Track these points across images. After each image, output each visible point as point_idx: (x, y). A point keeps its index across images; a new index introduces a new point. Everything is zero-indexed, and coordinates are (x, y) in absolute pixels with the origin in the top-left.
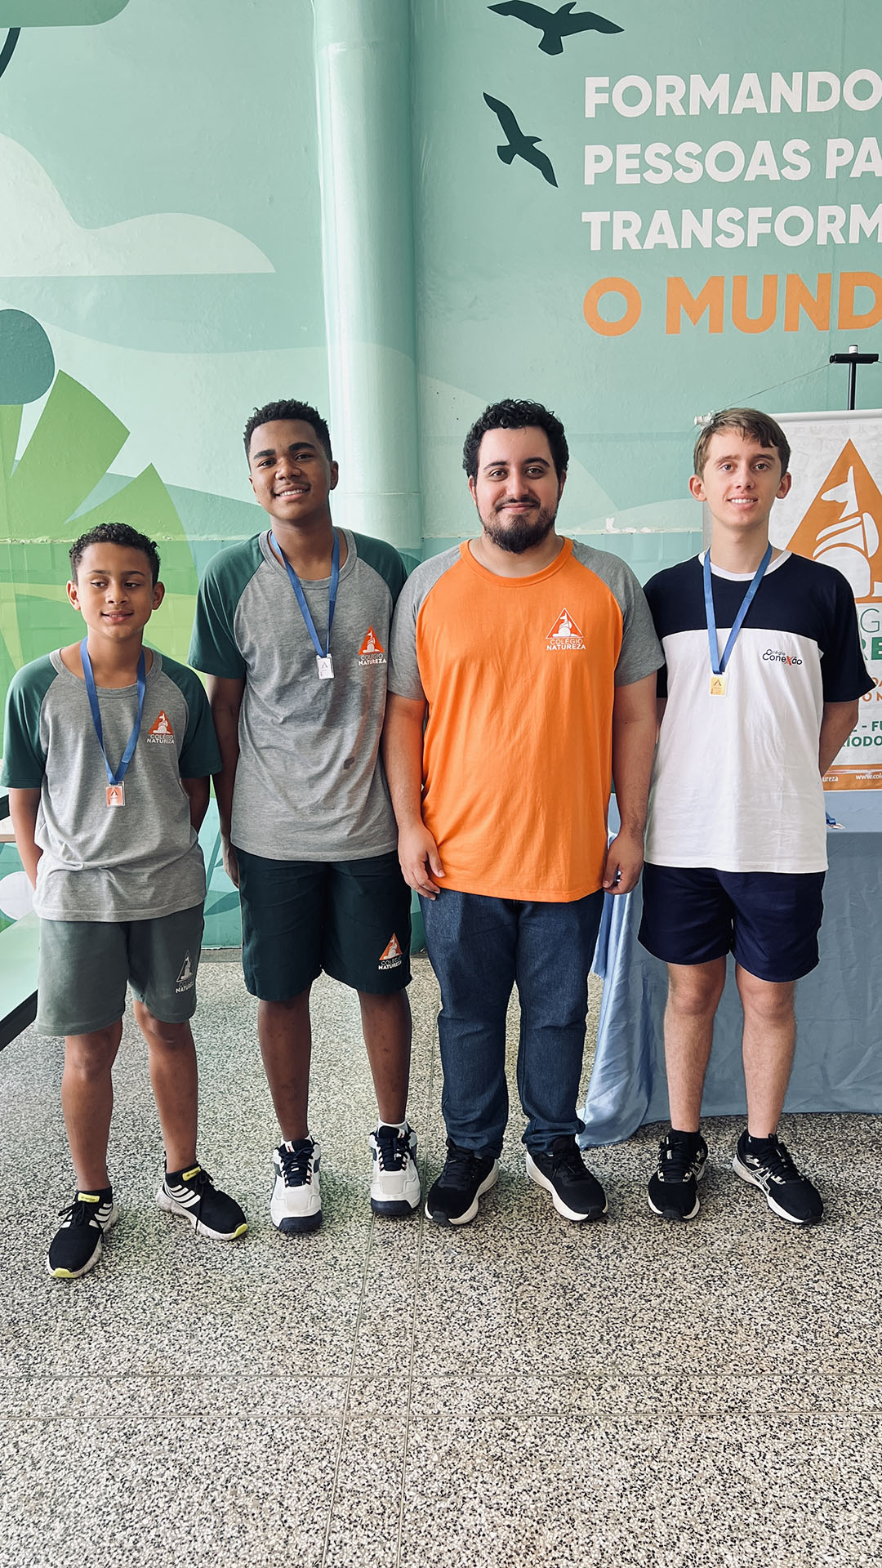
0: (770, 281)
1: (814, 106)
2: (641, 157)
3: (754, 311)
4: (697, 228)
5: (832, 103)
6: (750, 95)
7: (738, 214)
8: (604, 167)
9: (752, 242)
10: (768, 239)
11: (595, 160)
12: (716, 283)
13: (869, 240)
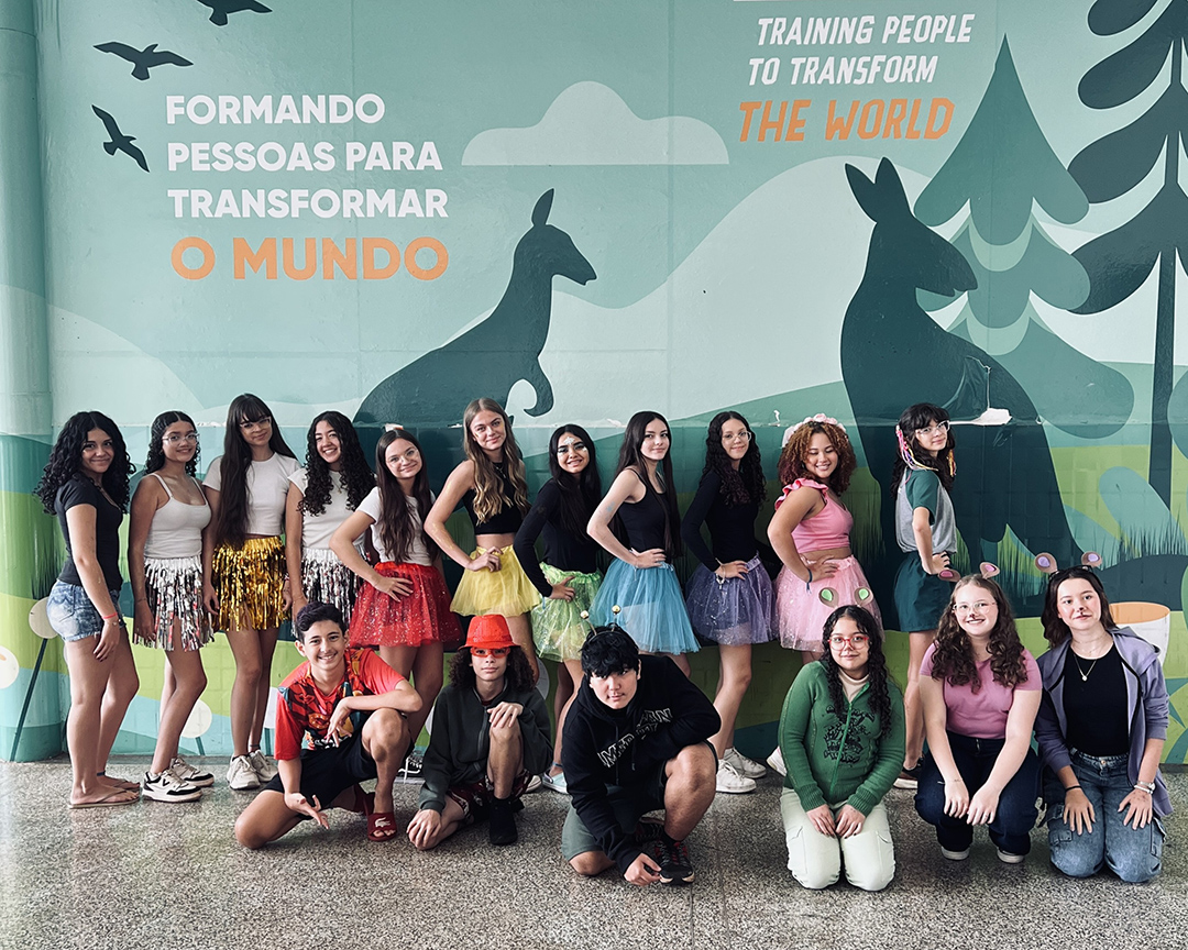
0: (310, 243)
1: (334, 119)
2: (210, 152)
3: (300, 264)
4: (254, 203)
5: (348, 117)
6: (288, 111)
7: (284, 195)
8: (183, 158)
9: (295, 214)
10: (306, 213)
11: (176, 154)
12: (269, 243)
13: (382, 216)
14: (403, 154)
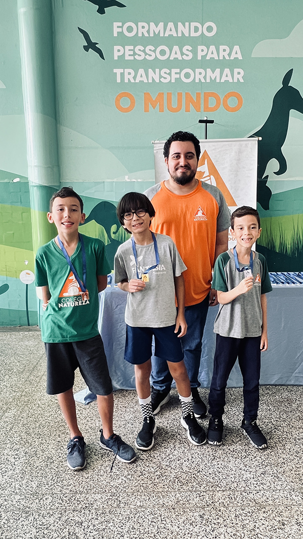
0: (180, 95)
1: (193, 34)
2: (133, 50)
3: (175, 105)
4: (154, 75)
5: (199, 33)
6: (171, 30)
7: (168, 71)
8: (121, 53)
9: (173, 81)
10: (178, 80)
11: (117, 51)
12: (161, 95)
13: (213, 81)
14: (224, 52)
